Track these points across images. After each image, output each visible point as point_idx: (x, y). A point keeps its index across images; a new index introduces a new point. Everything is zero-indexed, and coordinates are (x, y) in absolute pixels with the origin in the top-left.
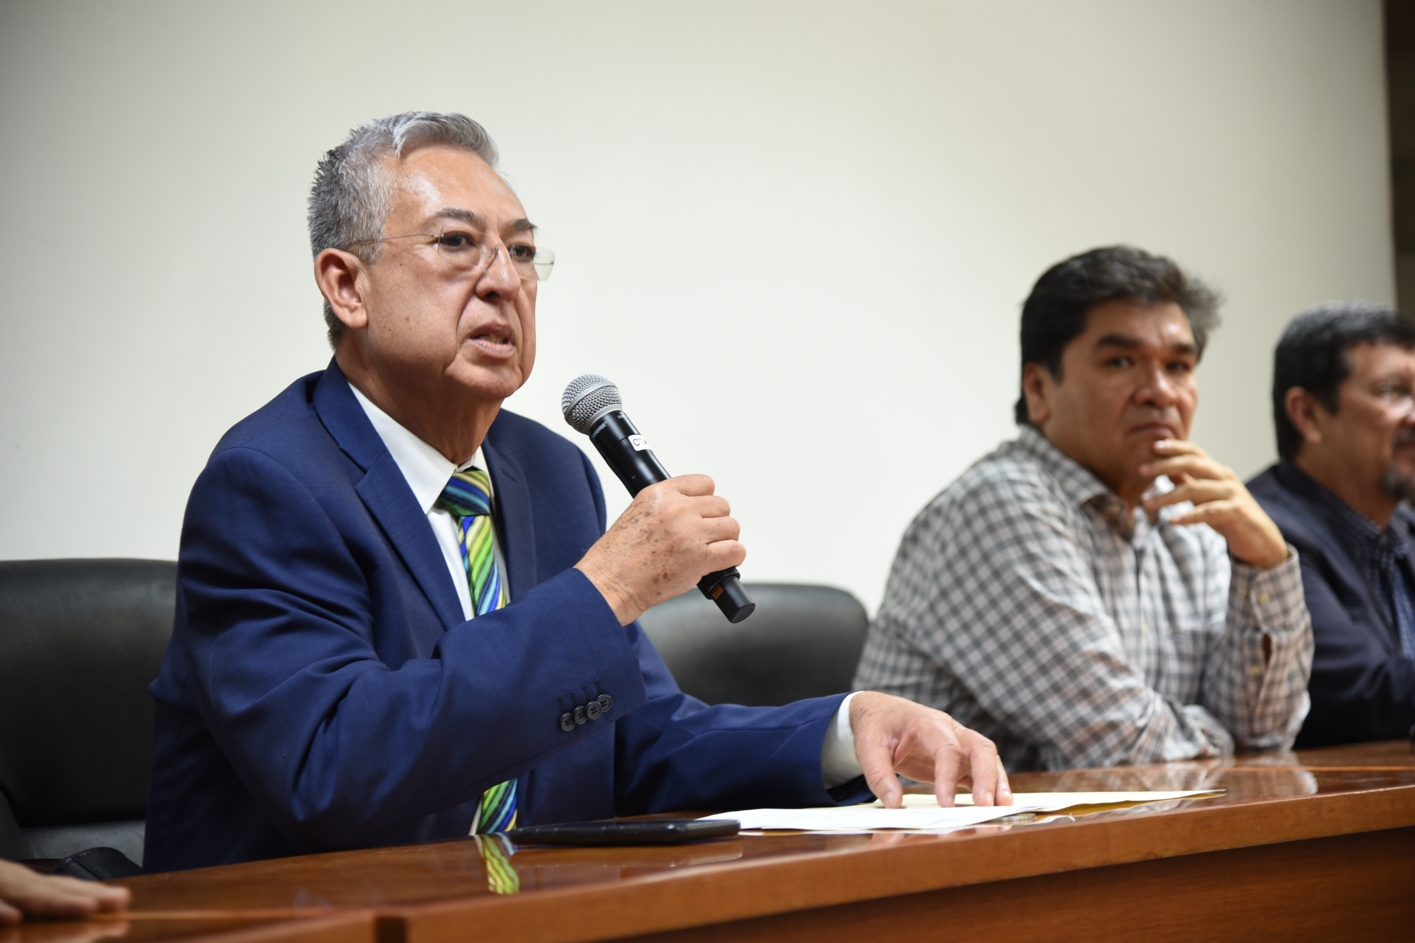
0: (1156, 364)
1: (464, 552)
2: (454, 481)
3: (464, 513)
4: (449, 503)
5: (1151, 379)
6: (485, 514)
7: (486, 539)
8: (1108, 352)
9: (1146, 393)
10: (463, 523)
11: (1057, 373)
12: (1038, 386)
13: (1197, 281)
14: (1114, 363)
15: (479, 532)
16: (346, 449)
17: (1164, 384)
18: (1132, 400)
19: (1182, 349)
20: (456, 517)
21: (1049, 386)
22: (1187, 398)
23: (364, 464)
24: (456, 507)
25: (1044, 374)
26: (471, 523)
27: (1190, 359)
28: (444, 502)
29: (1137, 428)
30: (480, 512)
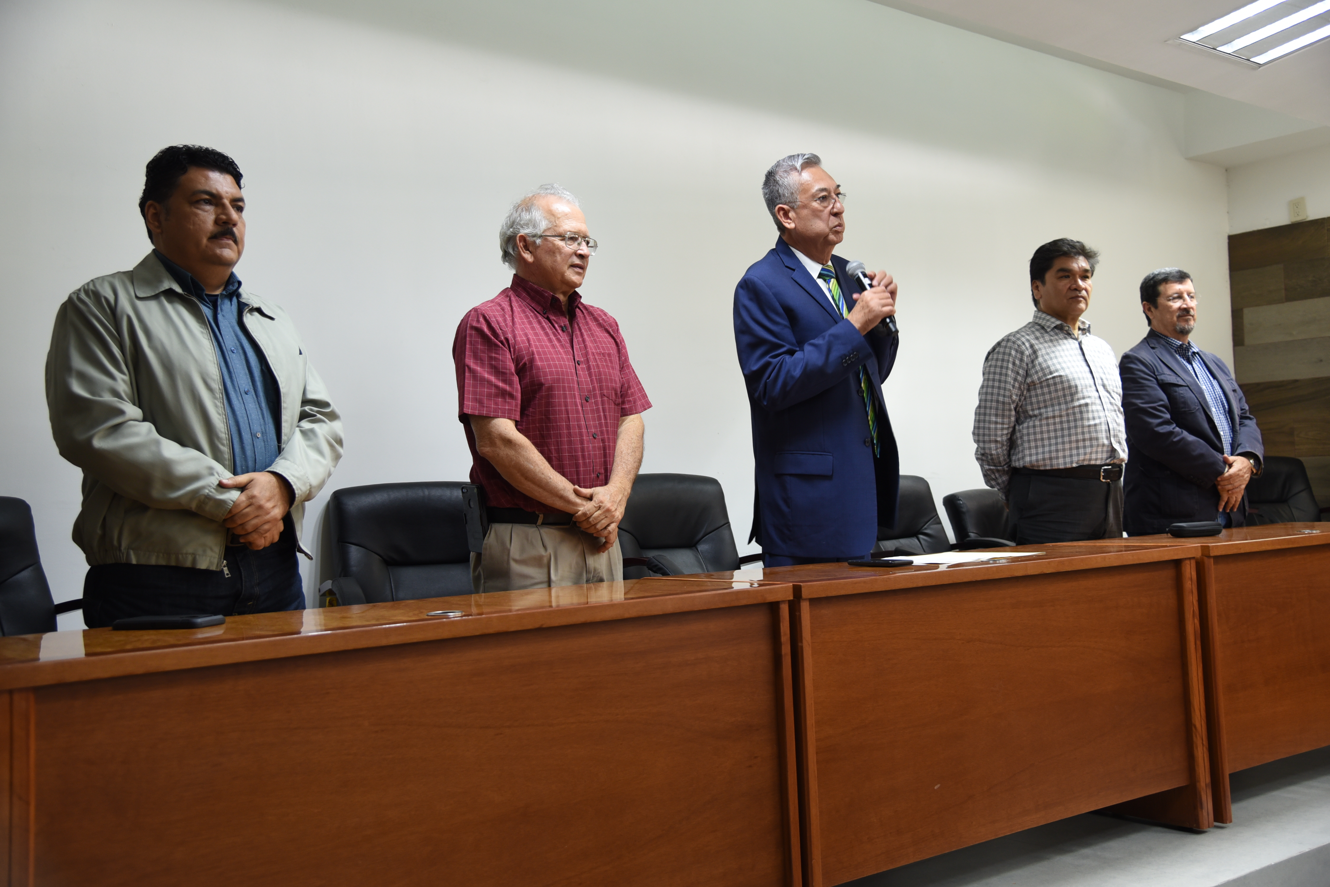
0: (1078, 276)
1: (830, 291)
2: (823, 269)
3: (827, 278)
4: (822, 276)
5: (1076, 282)
6: (834, 278)
7: (836, 285)
8: (1061, 274)
9: (1074, 286)
10: (828, 282)
11: (1043, 282)
12: (1037, 287)
13: (1090, 249)
14: (1061, 278)
15: (833, 284)
16: (787, 265)
17: (1080, 282)
18: (1070, 288)
19: (1086, 271)
20: (825, 280)
21: (1041, 288)
22: (1089, 288)
23: (793, 268)
24: (824, 277)
25: (1039, 283)
26: (830, 281)
27: (1089, 275)
28: (820, 276)
29: (1072, 298)
30: (832, 277)
